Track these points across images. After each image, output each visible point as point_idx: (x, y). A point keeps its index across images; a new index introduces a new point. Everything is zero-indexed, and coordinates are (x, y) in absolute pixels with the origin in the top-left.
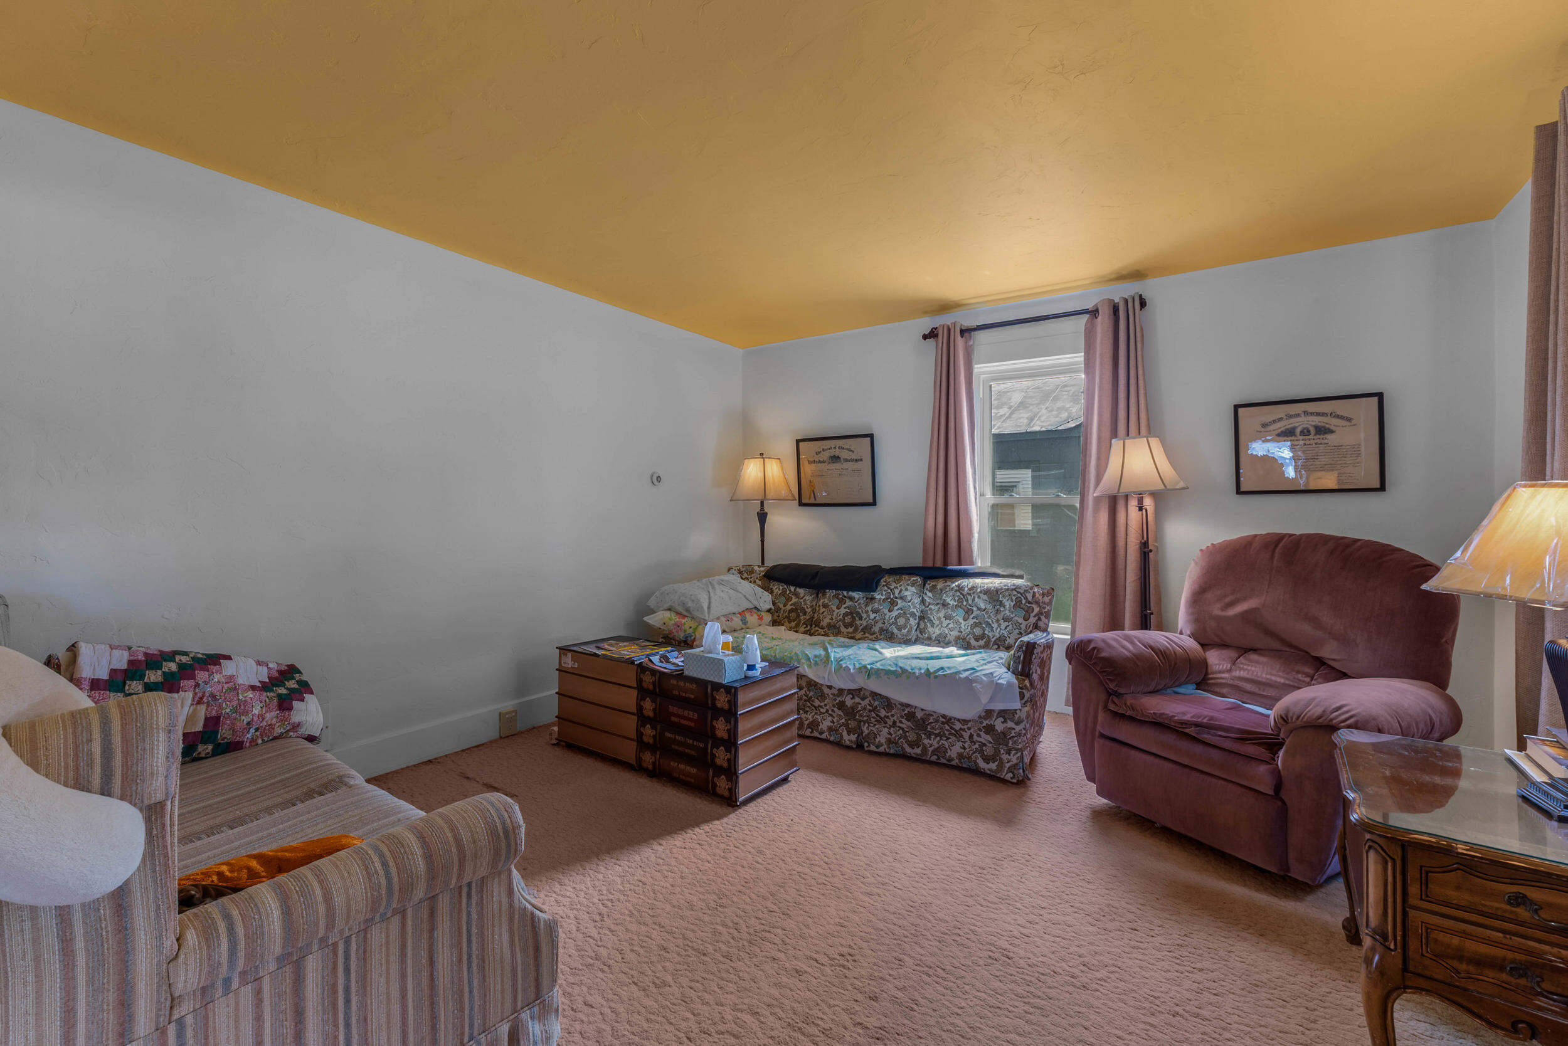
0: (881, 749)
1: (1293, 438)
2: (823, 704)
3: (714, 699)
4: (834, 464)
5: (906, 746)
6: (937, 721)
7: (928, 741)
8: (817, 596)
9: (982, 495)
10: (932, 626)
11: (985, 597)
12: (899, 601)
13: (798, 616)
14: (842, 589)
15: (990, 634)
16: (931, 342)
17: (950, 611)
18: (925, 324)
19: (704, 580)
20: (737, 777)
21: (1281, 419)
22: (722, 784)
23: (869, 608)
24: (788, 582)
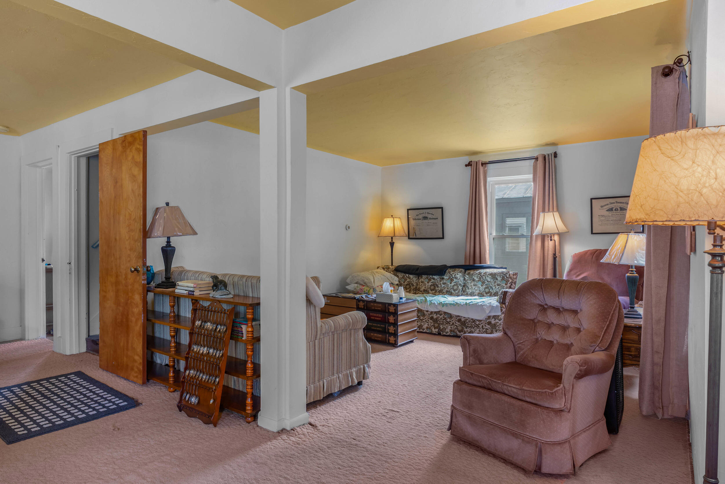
0: (448, 334)
1: (612, 212)
2: (424, 318)
3: (389, 309)
4: (425, 221)
5: (458, 332)
6: (470, 321)
7: (466, 329)
8: (418, 278)
9: (491, 234)
10: (468, 289)
11: (490, 276)
12: (454, 279)
13: (410, 287)
14: (430, 275)
15: (492, 291)
16: (470, 167)
17: (476, 283)
18: (467, 160)
19: (370, 271)
20: (398, 336)
21: (608, 204)
22: (392, 339)
23: (442, 283)
24: (405, 272)
